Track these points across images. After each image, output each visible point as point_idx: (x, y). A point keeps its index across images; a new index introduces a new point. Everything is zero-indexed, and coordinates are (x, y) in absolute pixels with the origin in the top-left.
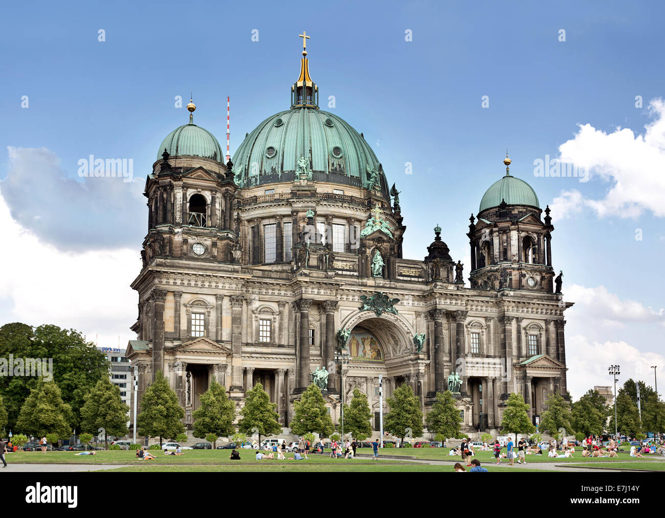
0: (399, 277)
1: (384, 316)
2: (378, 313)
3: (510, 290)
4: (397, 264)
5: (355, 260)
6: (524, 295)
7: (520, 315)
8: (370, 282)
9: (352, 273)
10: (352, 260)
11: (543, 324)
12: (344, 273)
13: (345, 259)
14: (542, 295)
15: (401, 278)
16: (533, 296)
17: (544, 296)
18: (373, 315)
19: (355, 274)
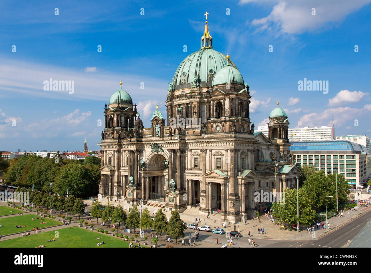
0: (165, 135)
1: (159, 153)
2: (157, 152)
3: (205, 135)
4: (164, 129)
5: (151, 130)
6: (213, 136)
7: (211, 148)
8: (154, 139)
9: (150, 136)
10: (150, 130)
11: (223, 152)
12: (148, 136)
13: (148, 130)
14: (223, 135)
15: (166, 135)
16: (217, 136)
17: (223, 136)
18: (156, 153)
19: (151, 136)
